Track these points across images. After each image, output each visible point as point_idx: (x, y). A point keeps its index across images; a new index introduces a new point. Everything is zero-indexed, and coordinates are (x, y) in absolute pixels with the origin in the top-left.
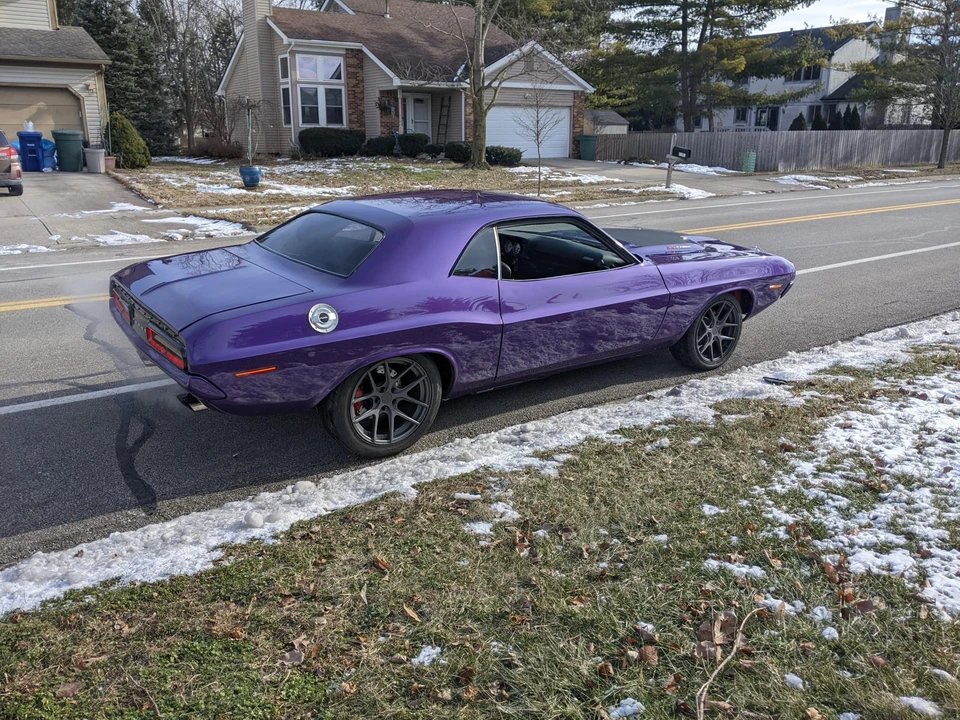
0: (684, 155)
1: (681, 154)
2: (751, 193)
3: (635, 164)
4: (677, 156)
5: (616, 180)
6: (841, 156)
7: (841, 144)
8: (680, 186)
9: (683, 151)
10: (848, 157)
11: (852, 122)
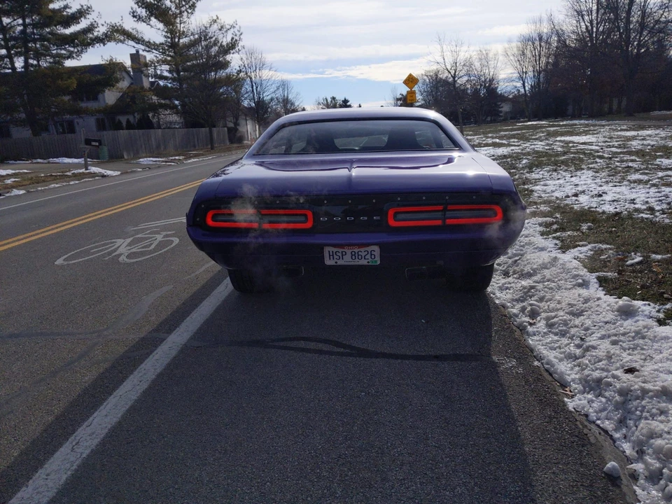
0: (97, 144)
1: (94, 143)
2: (139, 170)
3: (11, 162)
4: (90, 145)
5: (26, 171)
6: (154, 147)
7: (153, 139)
8: (93, 168)
9: (95, 141)
10: (158, 147)
11: (146, 124)
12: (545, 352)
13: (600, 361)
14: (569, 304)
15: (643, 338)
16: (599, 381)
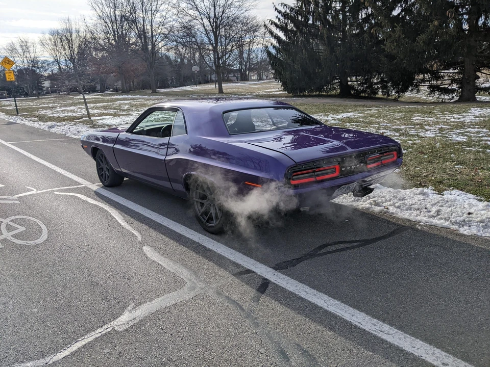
12: (419, 218)
13: (452, 214)
14: (394, 196)
15: (447, 201)
16: (464, 221)
